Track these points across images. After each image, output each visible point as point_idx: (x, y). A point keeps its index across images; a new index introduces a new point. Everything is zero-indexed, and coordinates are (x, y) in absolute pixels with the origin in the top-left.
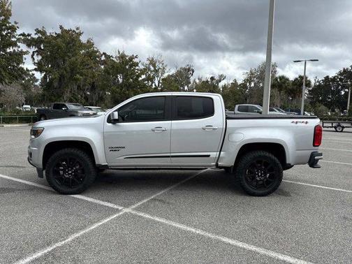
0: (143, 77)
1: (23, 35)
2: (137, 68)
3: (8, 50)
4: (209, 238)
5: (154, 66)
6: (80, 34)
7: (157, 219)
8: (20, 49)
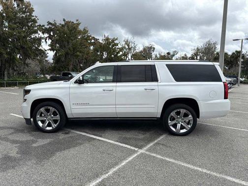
0: (121, 53)
1: (40, 26)
2: (117, 47)
3: (33, 37)
4: (216, 177)
5: (128, 46)
6: (78, 24)
7: (168, 159)
8: (40, 36)
